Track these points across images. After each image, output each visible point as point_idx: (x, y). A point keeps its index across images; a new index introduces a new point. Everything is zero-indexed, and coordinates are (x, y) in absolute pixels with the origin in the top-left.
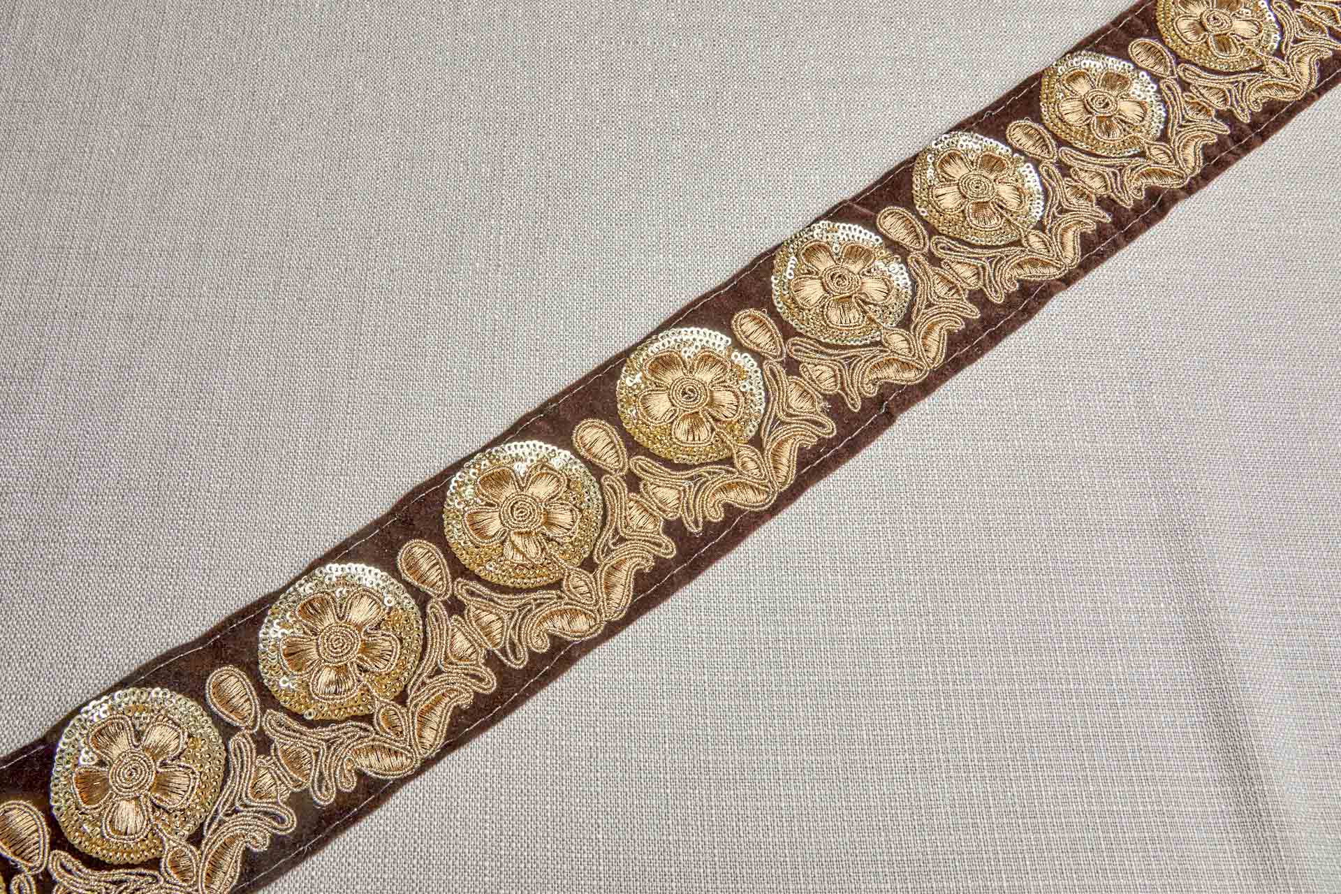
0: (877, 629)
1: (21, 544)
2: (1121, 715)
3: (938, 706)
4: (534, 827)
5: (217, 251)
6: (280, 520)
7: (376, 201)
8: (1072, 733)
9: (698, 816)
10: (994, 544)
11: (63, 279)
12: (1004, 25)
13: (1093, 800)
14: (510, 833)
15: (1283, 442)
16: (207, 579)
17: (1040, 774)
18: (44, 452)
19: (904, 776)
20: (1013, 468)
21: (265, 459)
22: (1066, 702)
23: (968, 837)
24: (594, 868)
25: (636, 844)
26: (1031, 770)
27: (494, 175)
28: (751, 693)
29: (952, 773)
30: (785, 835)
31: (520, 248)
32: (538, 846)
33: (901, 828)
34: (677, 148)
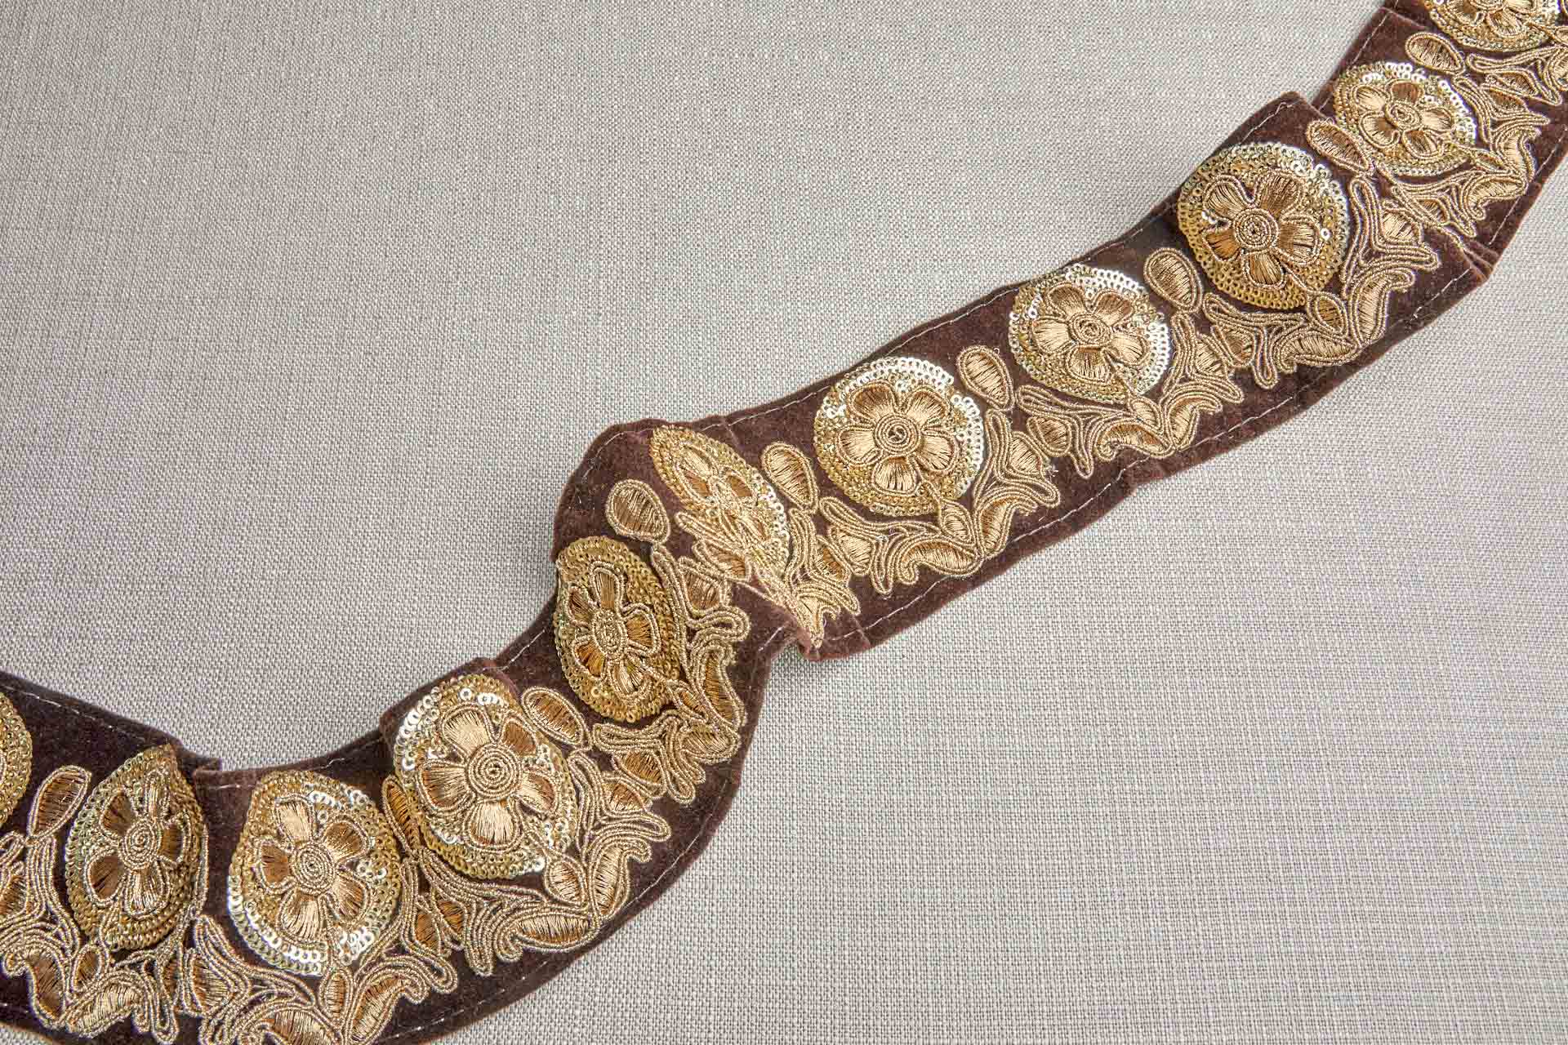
0: (1045, 741)
1: (44, 640)
2: (1327, 840)
3: (1114, 830)
4: (636, 969)
5: (270, 299)
6: (347, 611)
7: (454, 238)
8: (1269, 862)
9: (828, 958)
10: (1183, 641)
11: (90, 331)
12: (1180, 35)
13: (1291, 940)
14: (607, 977)
15: (1520, 522)
16: (260, 680)
17: (1230, 909)
18: (70, 533)
19: (1071, 913)
20: (1205, 552)
21: (330, 541)
22: (1264, 825)
23: (1143, 984)
24: (703, 1018)
25: (754, 990)
26: (1219, 905)
27: (591, 209)
28: (895, 814)
29: (1127, 909)
30: (929, 981)
31: (623, 294)
32: (639, 992)
33: (1065, 973)
34: (804, 178)
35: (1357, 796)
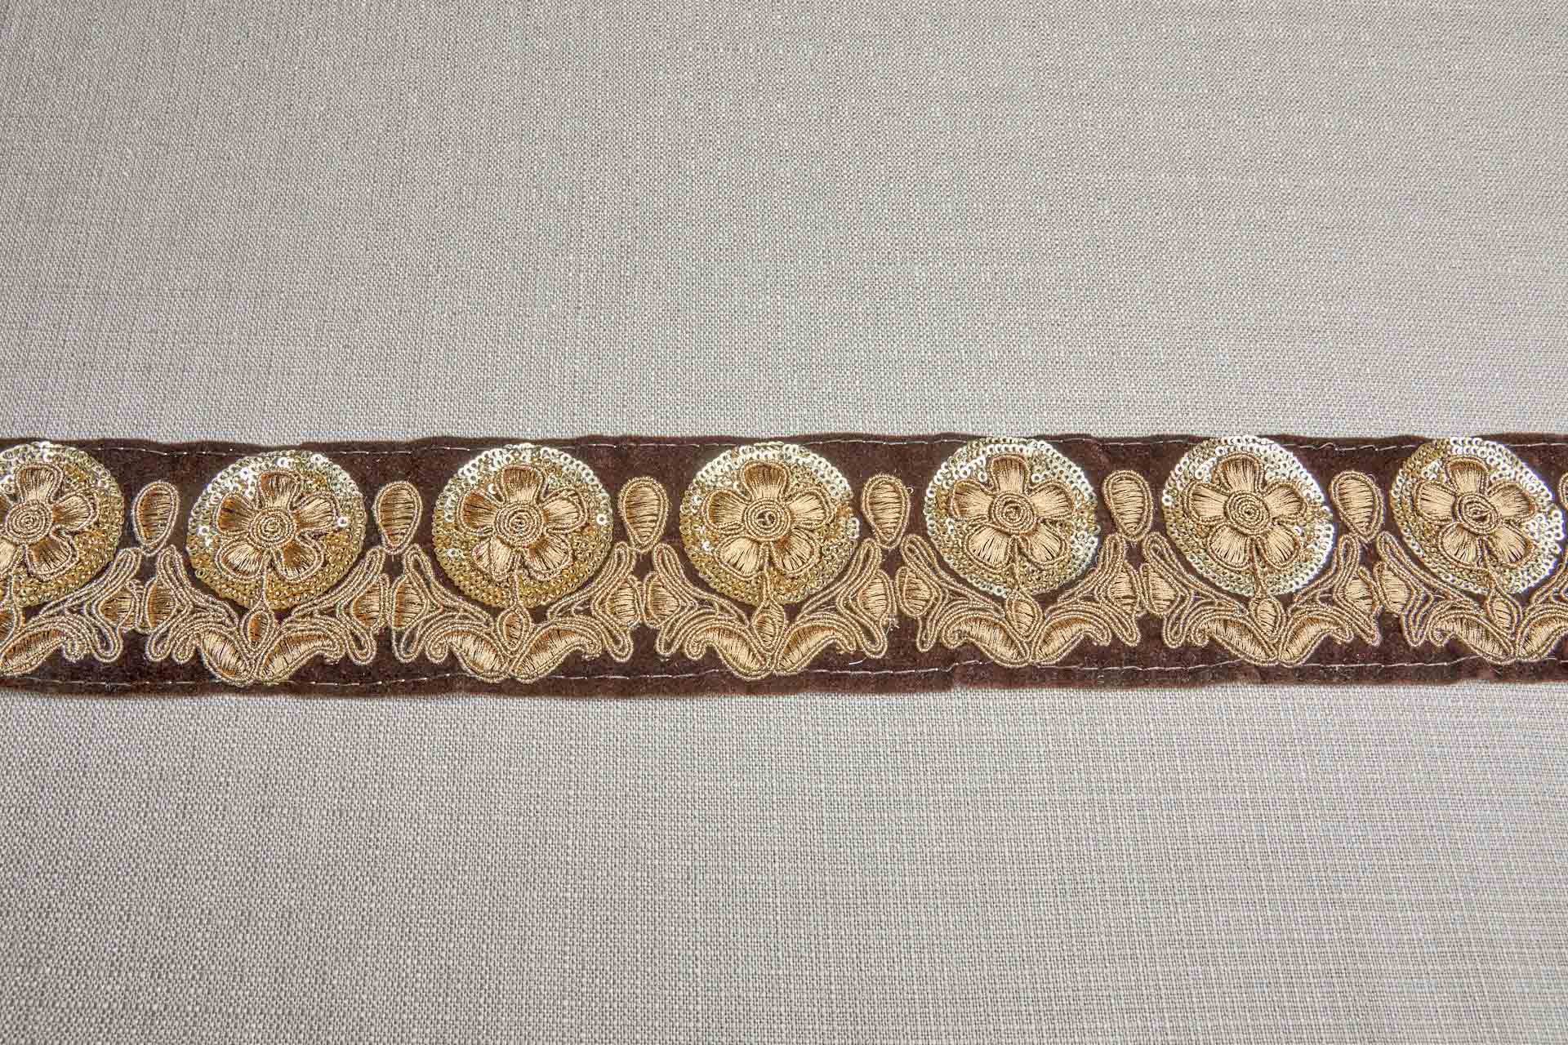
2: (1304, 829)
3: (1093, 819)
4: (621, 959)
5: (249, 291)
8: (1247, 850)
9: (813, 947)
11: (69, 323)
12: (1164, 30)
13: (1271, 927)
14: (594, 967)
17: (1210, 897)
19: (1052, 900)
22: (1241, 813)
23: (1126, 970)
24: (691, 1007)
25: (740, 979)
26: (1199, 892)
27: (573, 203)
28: (875, 803)
29: (1108, 897)
30: (914, 969)
31: (603, 287)
32: (626, 982)
33: (1048, 959)
34: (785, 171)
35: (1333, 785)
